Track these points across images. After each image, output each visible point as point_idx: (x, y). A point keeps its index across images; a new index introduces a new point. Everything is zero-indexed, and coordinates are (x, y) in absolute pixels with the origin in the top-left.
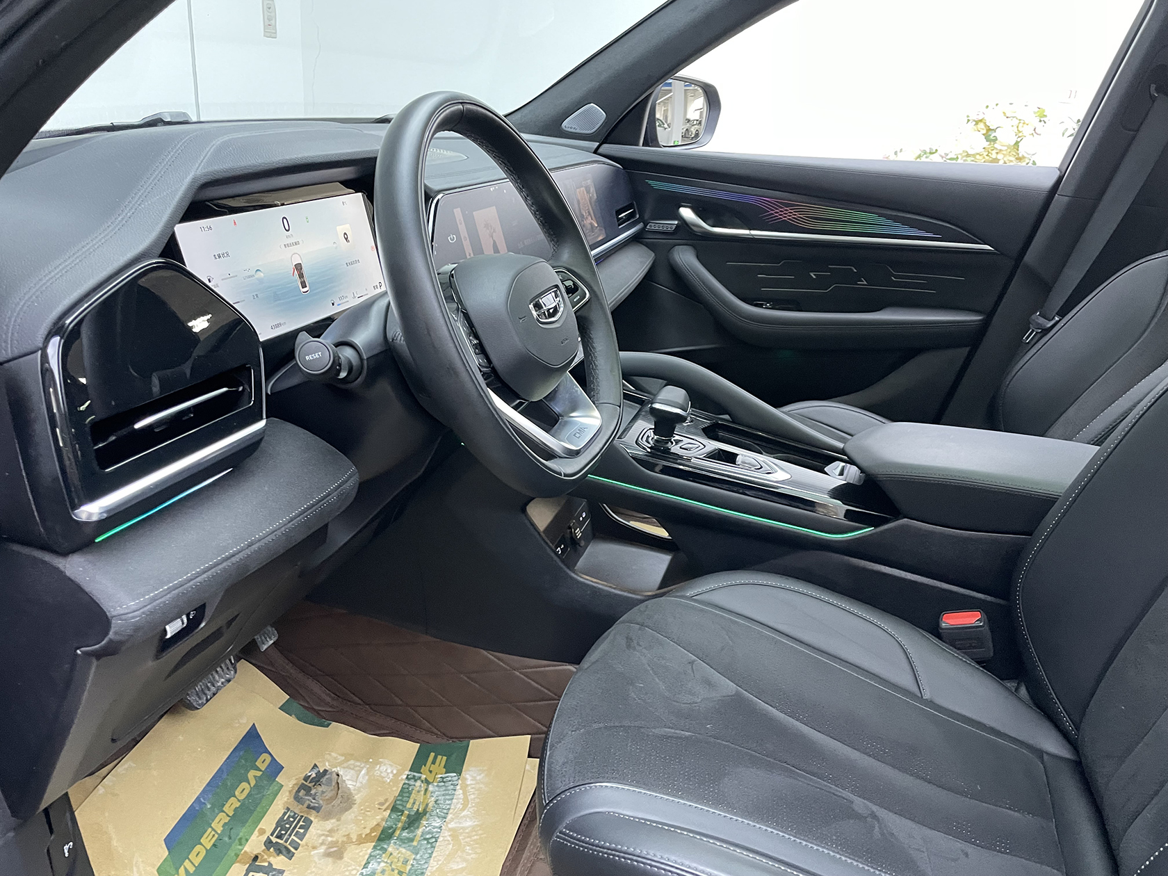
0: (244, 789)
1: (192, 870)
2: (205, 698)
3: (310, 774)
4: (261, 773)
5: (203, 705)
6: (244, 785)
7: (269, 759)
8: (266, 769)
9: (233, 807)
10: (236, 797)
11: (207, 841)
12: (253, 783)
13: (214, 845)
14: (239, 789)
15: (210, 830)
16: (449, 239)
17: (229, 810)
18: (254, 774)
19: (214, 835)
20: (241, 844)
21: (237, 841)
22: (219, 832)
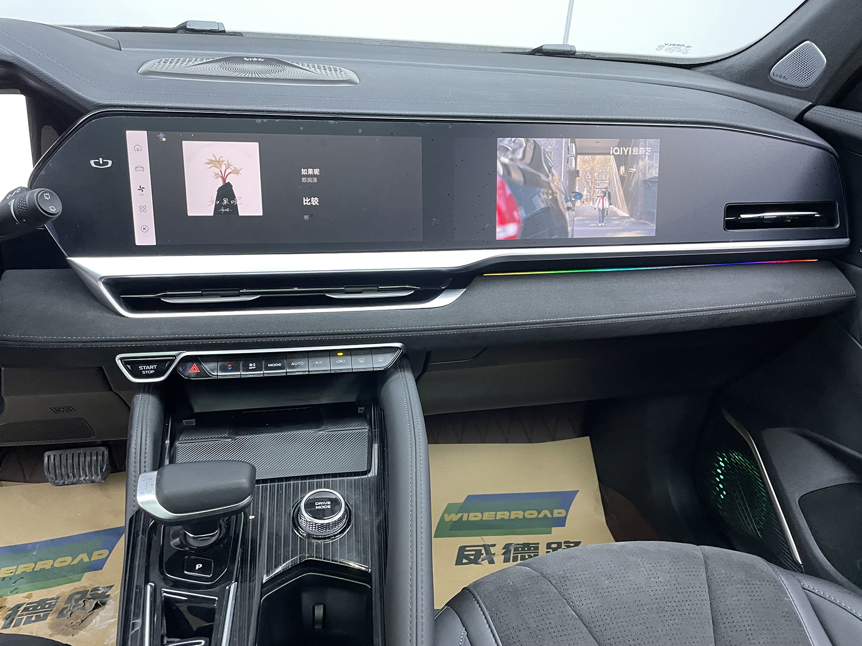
0: (65, 561)
2: (62, 482)
3: (100, 589)
4: (88, 561)
5: (58, 485)
6: (69, 559)
7: (104, 556)
8: (93, 561)
9: (44, 566)
10: (54, 562)
11: (5, 572)
12: (75, 562)
13: (4, 578)
14: (63, 559)
16: (92, 162)
17: (40, 566)
18: (84, 557)
19: (12, 573)
20: (11, 592)
21: (13, 588)
22: (16, 574)
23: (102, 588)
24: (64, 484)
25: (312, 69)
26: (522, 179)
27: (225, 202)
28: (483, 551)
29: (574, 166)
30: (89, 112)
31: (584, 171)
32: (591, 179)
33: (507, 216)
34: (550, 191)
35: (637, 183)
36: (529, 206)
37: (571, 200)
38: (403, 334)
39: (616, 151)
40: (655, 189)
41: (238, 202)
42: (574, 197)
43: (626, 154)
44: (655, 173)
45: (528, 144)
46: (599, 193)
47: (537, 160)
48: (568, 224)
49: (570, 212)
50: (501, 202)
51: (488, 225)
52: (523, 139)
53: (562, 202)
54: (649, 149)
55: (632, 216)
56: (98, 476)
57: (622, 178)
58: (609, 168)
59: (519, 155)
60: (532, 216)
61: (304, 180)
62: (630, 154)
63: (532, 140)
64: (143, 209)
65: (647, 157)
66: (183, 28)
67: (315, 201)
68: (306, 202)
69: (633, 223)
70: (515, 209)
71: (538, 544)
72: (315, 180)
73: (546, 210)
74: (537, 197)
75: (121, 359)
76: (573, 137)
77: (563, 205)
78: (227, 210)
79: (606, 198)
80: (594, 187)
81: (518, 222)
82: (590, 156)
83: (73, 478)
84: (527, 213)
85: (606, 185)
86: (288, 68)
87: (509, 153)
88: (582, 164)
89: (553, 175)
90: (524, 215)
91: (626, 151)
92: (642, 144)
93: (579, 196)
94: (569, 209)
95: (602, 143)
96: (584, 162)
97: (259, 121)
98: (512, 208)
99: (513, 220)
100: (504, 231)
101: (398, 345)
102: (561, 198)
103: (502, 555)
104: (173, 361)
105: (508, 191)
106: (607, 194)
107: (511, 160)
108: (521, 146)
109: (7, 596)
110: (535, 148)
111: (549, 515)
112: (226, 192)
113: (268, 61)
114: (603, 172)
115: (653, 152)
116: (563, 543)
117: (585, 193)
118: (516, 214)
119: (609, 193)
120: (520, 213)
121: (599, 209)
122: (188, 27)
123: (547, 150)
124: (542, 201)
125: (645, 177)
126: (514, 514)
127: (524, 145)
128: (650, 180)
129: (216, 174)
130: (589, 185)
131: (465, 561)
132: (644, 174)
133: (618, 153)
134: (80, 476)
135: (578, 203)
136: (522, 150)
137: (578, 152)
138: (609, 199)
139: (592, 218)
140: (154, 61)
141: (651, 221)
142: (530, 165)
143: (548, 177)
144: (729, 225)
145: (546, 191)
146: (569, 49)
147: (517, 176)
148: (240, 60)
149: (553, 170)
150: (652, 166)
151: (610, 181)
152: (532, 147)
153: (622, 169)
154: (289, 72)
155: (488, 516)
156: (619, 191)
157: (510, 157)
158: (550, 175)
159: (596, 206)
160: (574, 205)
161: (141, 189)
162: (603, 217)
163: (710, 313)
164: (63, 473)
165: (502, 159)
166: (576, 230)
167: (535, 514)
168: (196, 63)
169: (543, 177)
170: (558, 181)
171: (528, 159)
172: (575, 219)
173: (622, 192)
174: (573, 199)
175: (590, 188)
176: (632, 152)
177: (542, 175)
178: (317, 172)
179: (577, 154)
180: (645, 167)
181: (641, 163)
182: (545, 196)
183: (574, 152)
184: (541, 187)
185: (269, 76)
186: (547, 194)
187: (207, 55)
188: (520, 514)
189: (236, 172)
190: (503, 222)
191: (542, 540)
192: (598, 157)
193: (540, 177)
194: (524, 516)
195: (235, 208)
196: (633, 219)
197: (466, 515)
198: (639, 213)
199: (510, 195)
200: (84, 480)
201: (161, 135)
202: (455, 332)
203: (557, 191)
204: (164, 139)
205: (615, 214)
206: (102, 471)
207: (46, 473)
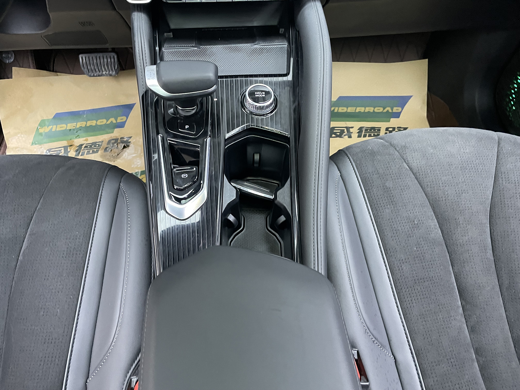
0: (103, 122)
1: (54, 130)
2: (93, 74)
3: (125, 138)
4: (116, 122)
5: (90, 76)
6: (105, 121)
7: (124, 120)
8: (118, 123)
9: (91, 124)
10: (97, 122)
11: (70, 126)
12: (108, 122)
13: (70, 130)
14: (101, 120)
15: (76, 124)
17: (89, 123)
18: (113, 120)
19: (74, 127)
20: (76, 137)
21: (77, 135)
22: (77, 127)
23: (126, 137)
24: (94, 76)
28: (345, 131)
56: (113, 72)
71: (381, 128)
83: (98, 72)
103: (357, 133)
109: (74, 139)
111: (390, 111)
116: (396, 128)
126: (367, 109)
131: (333, 136)
134: (103, 72)
155: (350, 110)
164: (92, 68)
167: (381, 109)
188: (371, 109)
191: (383, 125)
194: (374, 111)
197: (337, 109)
200: (105, 73)
206: (115, 68)
207: (82, 68)
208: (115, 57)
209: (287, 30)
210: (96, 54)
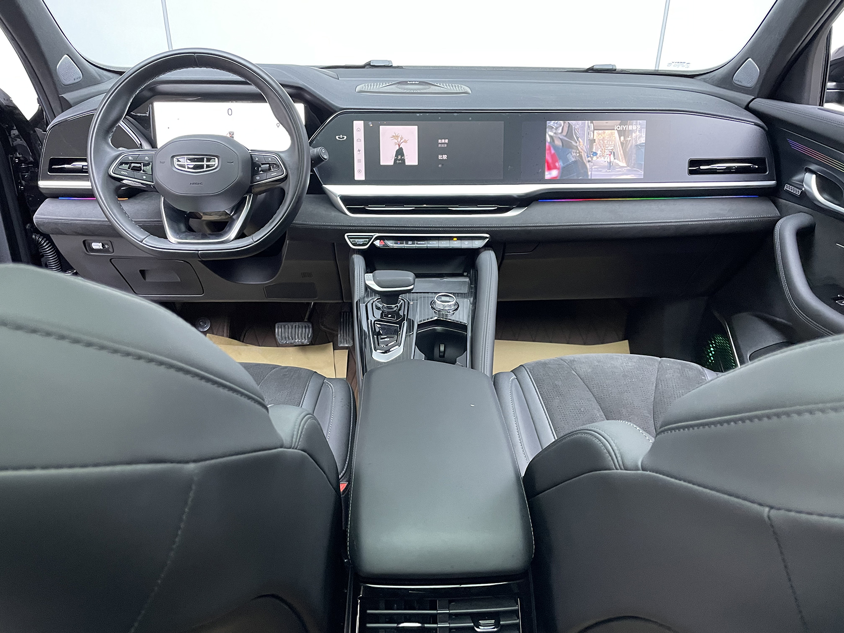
16: (337, 137)
25: (446, 87)
26: (561, 144)
27: (399, 157)
29: (592, 136)
30: (336, 112)
31: (599, 140)
32: (603, 144)
33: (552, 166)
34: (578, 151)
35: (631, 146)
36: (565, 160)
37: (590, 157)
38: (490, 229)
39: (618, 128)
40: (643, 150)
41: (406, 158)
42: (592, 154)
43: (624, 129)
44: (643, 140)
45: (565, 124)
46: (607, 152)
47: (570, 133)
48: (589, 170)
49: (590, 163)
50: (548, 157)
51: (540, 170)
52: (562, 122)
53: (585, 158)
54: (639, 127)
55: (628, 166)
56: (305, 340)
57: (622, 144)
58: (614, 138)
59: (560, 131)
60: (567, 165)
61: (440, 145)
62: (627, 129)
63: (567, 122)
64: (359, 161)
65: (638, 131)
66: (368, 65)
67: (445, 157)
68: (440, 157)
69: (629, 170)
70: (557, 161)
72: (446, 145)
73: (575, 162)
74: (570, 154)
75: (348, 236)
76: (592, 120)
77: (585, 160)
78: (400, 162)
79: (612, 156)
80: (605, 149)
81: (558, 169)
82: (602, 131)
83: (291, 340)
84: (564, 164)
85: (612, 148)
86: (432, 87)
87: (553, 129)
88: (596, 135)
89: (579, 142)
90: (562, 165)
91: (624, 128)
92: (634, 123)
93: (595, 154)
94: (589, 161)
95: (610, 123)
96: (599, 134)
97: (418, 115)
98: (555, 160)
99: (555, 168)
100: (550, 174)
101: (487, 235)
102: (584, 155)
104: (372, 238)
105: (553, 151)
106: (613, 153)
107: (555, 133)
108: (561, 126)
110: (569, 127)
112: (400, 152)
113: (421, 83)
114: (610, 140)
115: (641, 128)
117: (599, 152)
118: (557, 164)
119: (614, 152)
120: (559, 164)
121: (608, 162)
122: (371, 64)
123: (576, 128)
124: (573, 157)
125: (637, 143)
127: (563, 125)
128: (640, 145)
129: (396, 143)
130: (601, 147)
132: (636, 141)
133: (620, 129)
134: (295, 339)
135: (595, 158)
136: (561, 128)
137: (595, 128)
138: (614, 156)
139: (603, 167)
140: (362, 85)
141: (641, 169)
142: (566, 136)
143: (577, 143)
144: (691, 172)
145: (575, 151)
146: (611, 67)
147: (558, 143)
148: (406, 83)
149: (580, 139)
150: (641, 136)
151: (614, 145)
152: (567, 126)
153: (622, 138)
154: (433, 89)
156: (620, 151)
157: (554, 132)
158: (578, 142)
159: (606, 160)
160: (592, 159)
161: (359, 151)
162: (610, 166)
163: (676, 224)
164: (286, 336)
165: (550, 133)
166: (593, 174)
168: (383, 86)
169: (574, 143)
170: (582, 145)
171: (565, 133)
172: (593, 167)
173: (622, 152)
174: (592, 156)
175: (602, 149)
176: (628, 128)
177: (573, 142)
178: (447, 141)
179: (594, 130)
180: (637, 137)
181: (634, 135)
182: (575, 154)
183: (592, 129)
184: (572, 148)
185: (422, 91)
186: (576, 153)
187: (391, 81)
189: (405, 141)
190: (549, 169)
192: (607, 131)
193: (572, 143)
195: (404, 161)
196: (629, 168)
198: (632, 164)
199: (554, 154)
200: (298, 341)
201: (370, 123)
202: (519, 228)
203: (582, 151)
204: (371, 125)
205: (618, 165)
206: (308, 337)
207: (277, 336)
208: (310, 326)
209: (469, 272)
210: (292, 323)
